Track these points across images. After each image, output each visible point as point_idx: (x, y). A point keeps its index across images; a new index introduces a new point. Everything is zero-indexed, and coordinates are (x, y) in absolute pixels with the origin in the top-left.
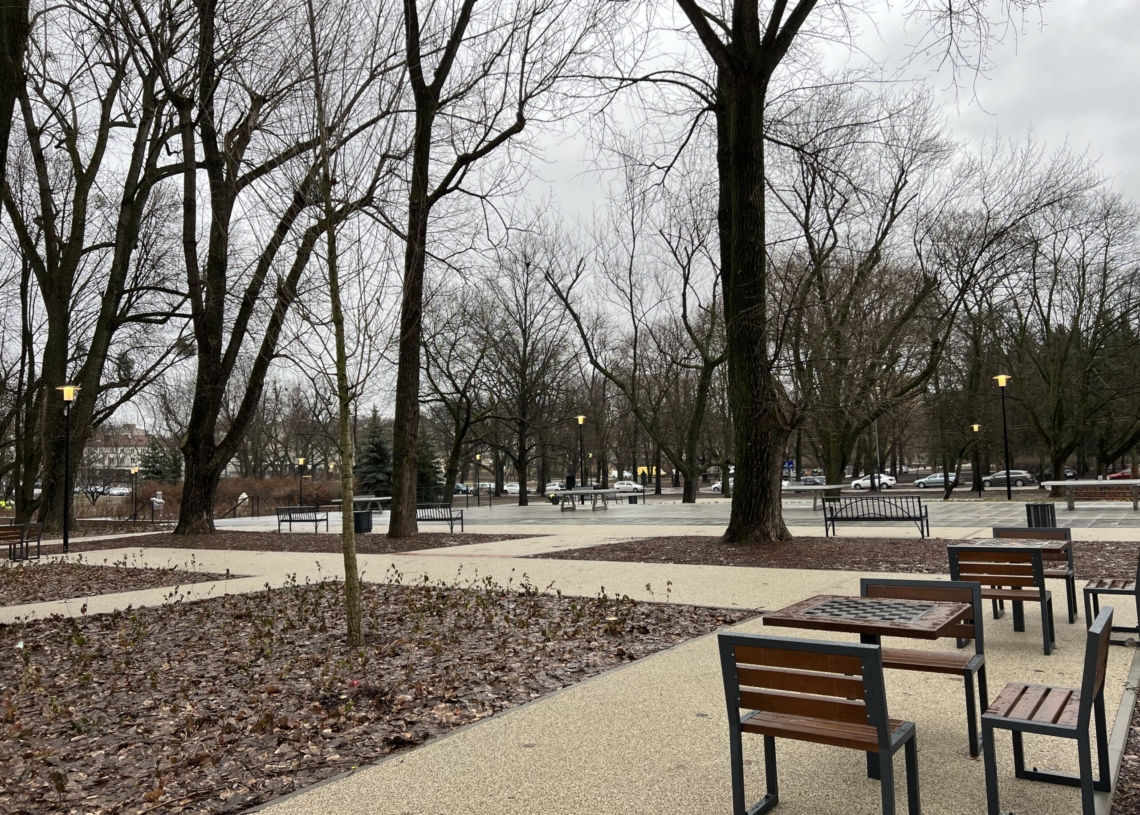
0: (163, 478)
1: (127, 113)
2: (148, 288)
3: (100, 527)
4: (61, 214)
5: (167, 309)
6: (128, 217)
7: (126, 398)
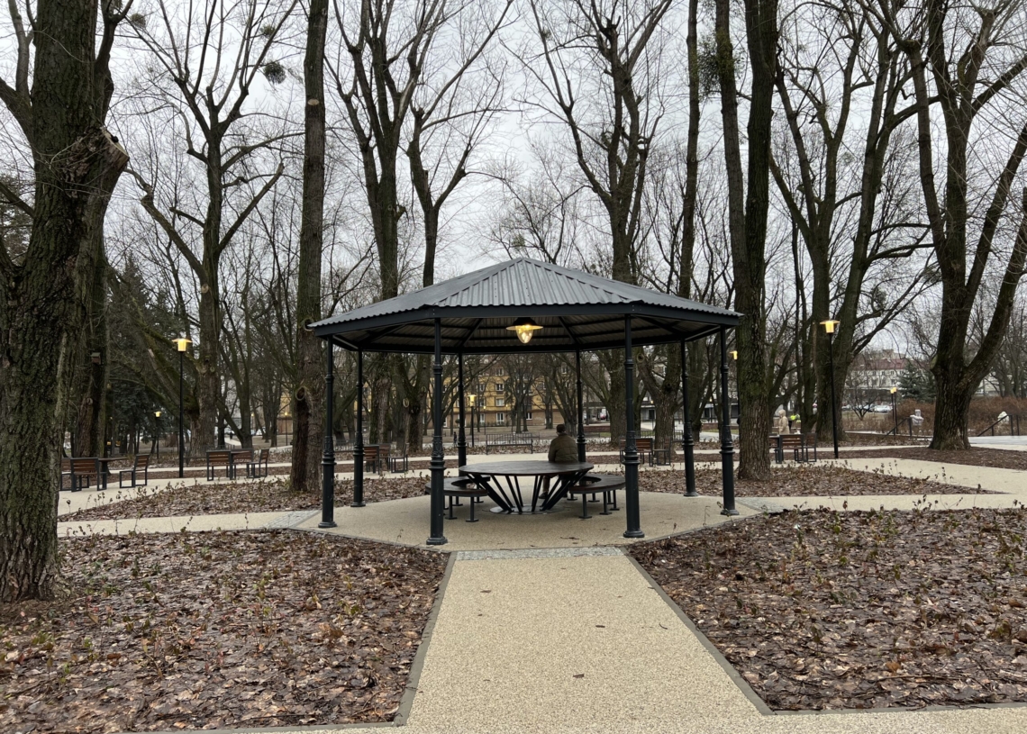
0: (921, 397)
1: (866, 74)
2: (895, 226)
3: (866, 439)
4: (818, 178)
5: (912, 242)
6: (871, 166)
7: (881, 326)
